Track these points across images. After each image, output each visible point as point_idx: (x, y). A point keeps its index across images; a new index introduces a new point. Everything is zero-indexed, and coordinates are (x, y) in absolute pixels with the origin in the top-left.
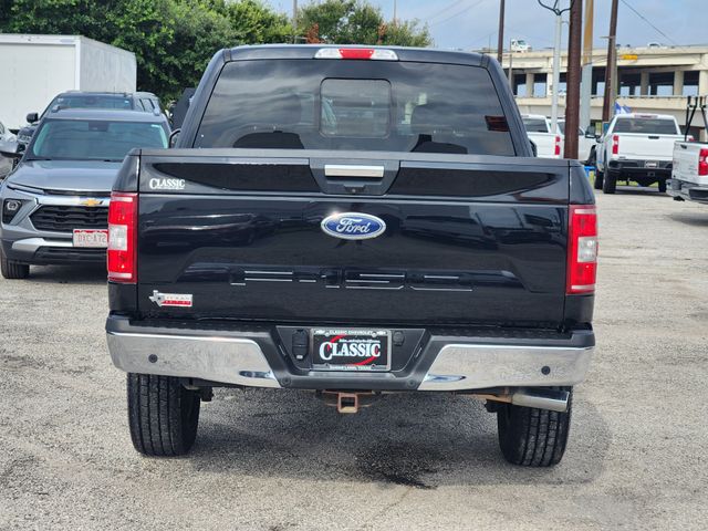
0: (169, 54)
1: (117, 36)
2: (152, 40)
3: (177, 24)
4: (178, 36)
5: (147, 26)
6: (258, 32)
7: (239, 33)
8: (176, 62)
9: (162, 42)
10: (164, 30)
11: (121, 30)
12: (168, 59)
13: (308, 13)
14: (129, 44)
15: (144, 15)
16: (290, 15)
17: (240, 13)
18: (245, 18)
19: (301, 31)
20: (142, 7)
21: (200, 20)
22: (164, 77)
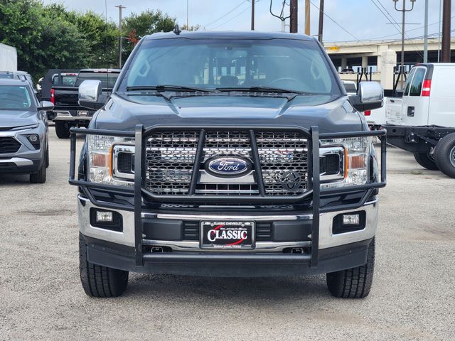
0: (38, 49)
1: (4, 38)
2: (27, 40)
3: (43, 29)
4: (44, 37)
5: (24, 31)
6: (97, 34)
7: (83, 35)
8: (43, 53)
9: (33, 41)
10: (35, 33)
11: (7, 33)
12: (37, 52)
13: (129, 22)
14: (12, 42)
15: (22, 24)
16: (117, 23)
17: (84, 22)
18: (88, 25)
19: (124, 33)
20: (20, 19)
21: (58, 26)
22: (36, 63)
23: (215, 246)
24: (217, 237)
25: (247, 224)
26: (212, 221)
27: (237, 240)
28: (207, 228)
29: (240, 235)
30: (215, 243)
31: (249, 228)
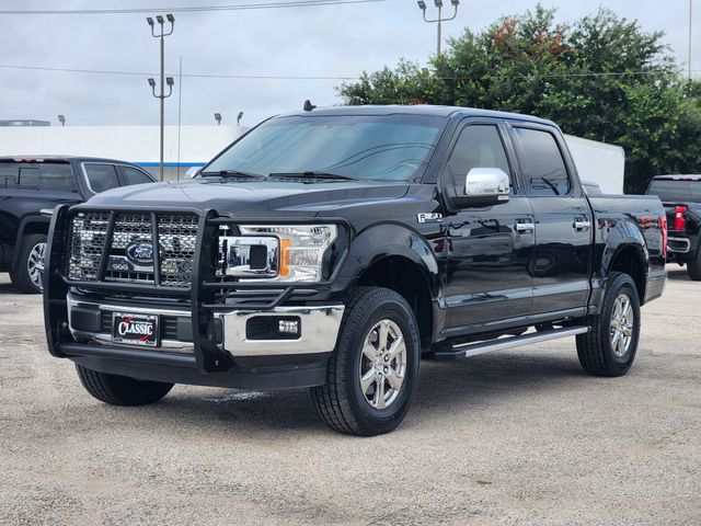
0: (672, 148)
2: (656, 136)
3: (681, 120)
4: (681, 131)
5: (656, 122)
8: (679, 155)
10: (668, 126)
12: (669, 152)
15: (652, 113)
20: (649, 106)
23: (125, 341)
24: (127, 331)
25: (152, 318)
26: (122, 312)
27: (142, 335)
28: (118, 320)
29: (146, 329)
30: (124, 337)
31: (153, 321)
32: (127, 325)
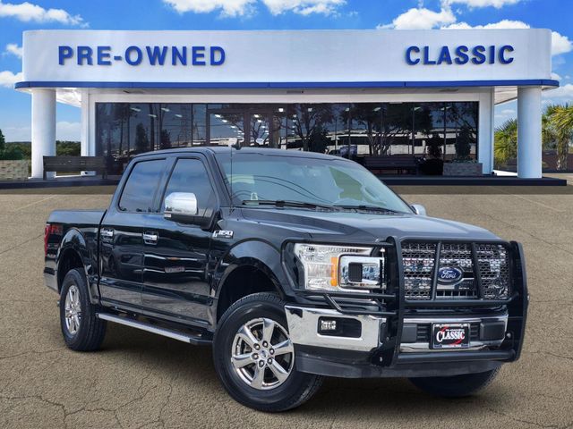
23: (444, 346)
24: (443, 338)
25: (465, 325)
26: (441, 323)
27: (457, 340)
29: (459, 335)
30: (442, 343)
31: (466, 329)
32: (443, 333)
